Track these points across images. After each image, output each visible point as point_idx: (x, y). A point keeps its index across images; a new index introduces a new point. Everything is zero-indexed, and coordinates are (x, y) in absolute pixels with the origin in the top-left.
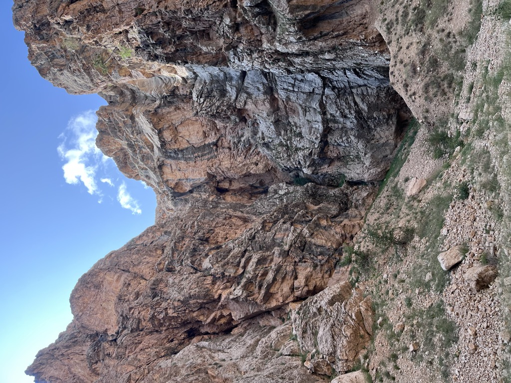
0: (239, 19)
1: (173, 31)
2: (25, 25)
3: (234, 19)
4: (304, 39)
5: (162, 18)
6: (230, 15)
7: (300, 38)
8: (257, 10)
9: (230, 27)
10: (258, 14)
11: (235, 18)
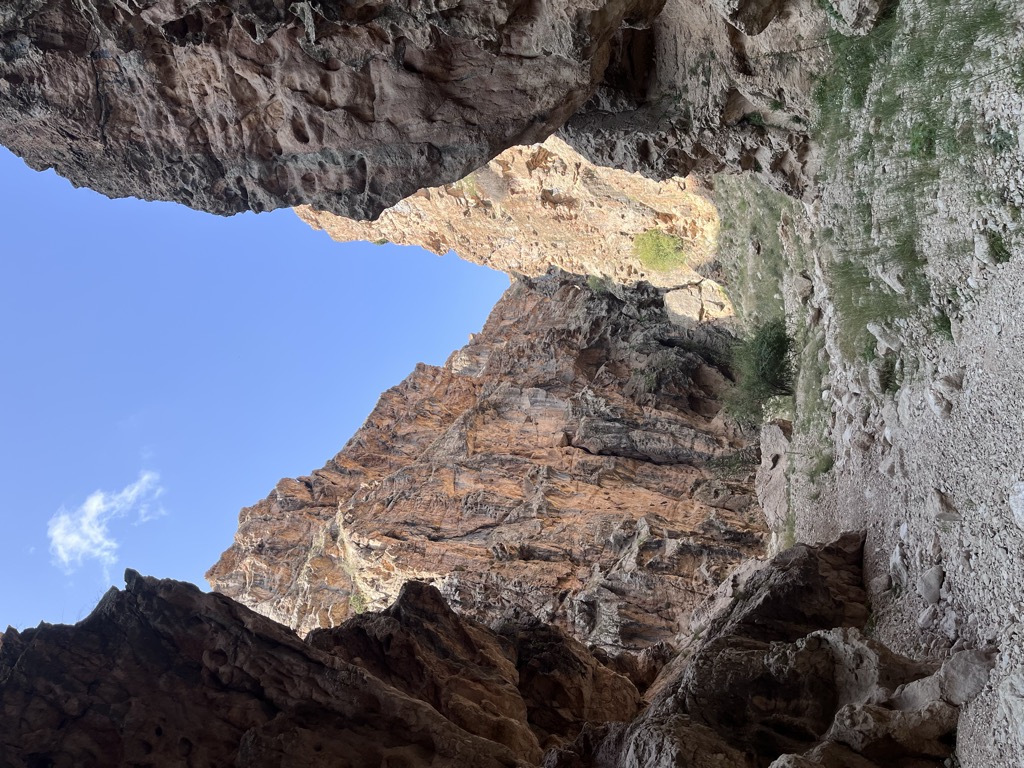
0: (560, 611)
1: (487, 597)
2: (251, 538)
3: (555, 609)
4: (620, 643)
5: (486, 581)
6: (554, 604)
7: (616, 641)
8: (586, 607)
9: (548, 614)
10: (584, 610)
11: (557, 609)
